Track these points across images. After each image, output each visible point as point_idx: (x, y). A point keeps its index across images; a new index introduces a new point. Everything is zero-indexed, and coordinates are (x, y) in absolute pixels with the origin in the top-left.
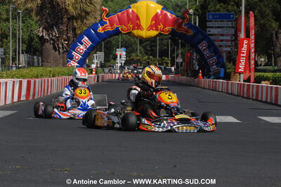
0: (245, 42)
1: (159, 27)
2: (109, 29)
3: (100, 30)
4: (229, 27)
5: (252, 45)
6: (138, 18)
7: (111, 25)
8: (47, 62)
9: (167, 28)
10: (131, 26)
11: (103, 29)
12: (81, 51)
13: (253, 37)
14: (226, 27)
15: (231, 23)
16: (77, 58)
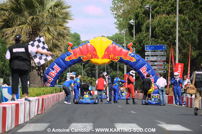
0: (180, 66)
1: (111, 56)
2: (74, 58)
3: (67, 59)
4: (162, 56)
6: (95, 50)
7: (75, 55)
8: (34, 83)
9: (116, 57)
10: (90, 56)
11: (69, 58)
12: (53, 75)
14: (160, 56)
15: (163, 52)
16: (50, 80)
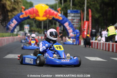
0: (87, 23)
2: (25, 16)
3: (21, 17)
5: (90, 24)
7: (26, 14)
9: (51, 16)
11: (23, 16)
13: (90, 21)
14: (76, 16)
